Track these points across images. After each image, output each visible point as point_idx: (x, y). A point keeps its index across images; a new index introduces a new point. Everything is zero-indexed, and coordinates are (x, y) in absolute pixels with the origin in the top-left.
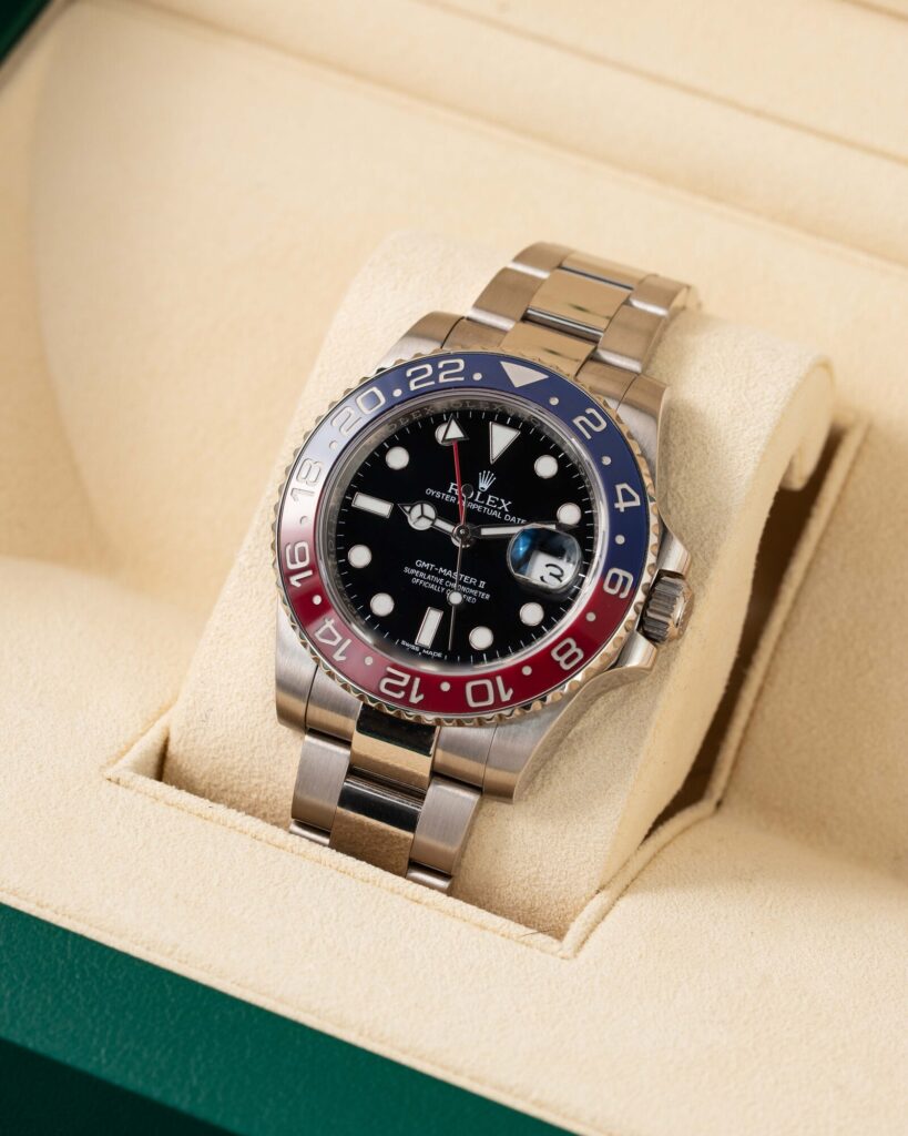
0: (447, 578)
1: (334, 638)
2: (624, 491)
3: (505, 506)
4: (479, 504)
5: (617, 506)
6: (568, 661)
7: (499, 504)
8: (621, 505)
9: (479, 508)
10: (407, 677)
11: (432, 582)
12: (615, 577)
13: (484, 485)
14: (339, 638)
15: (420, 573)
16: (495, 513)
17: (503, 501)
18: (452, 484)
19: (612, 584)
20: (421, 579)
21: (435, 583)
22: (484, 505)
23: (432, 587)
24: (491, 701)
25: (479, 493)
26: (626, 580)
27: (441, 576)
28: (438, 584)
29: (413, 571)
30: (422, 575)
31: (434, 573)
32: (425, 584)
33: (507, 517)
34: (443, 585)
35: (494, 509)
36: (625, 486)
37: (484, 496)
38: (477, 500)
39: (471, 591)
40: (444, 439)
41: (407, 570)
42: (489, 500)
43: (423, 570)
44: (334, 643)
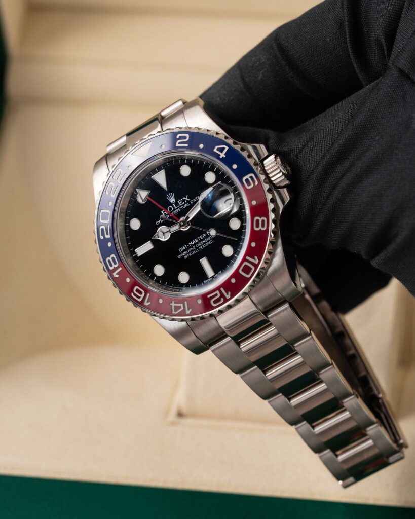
0: (195, 244)
1: (180, 307)
2: (218, 149)
3: (186, 199)
4: (178, 208)
5: (221, 157)
6: (263, 226)
7: (184, 200)
8: (222, 155)
9: (179, 209)
10: (217, 292)
11: (191, 252)
12: (247, 180)
13: (172, 200)
14: (182, 305)
15: (184, 253)
16: (186, 205)
17: (184, 198)
18: (162, 212)
19: (249, 184)
20: (187, 254)
21: (193, 251)
22: (180, 207)
23: (193, 253)
24: (253, 268)
25: (174, 205)
26: (251, 177)
27: (192, 246)
28: (194, 250)
29: (182, 255)
30: (186, 253)
31: (189, 247)
32: (190, 255)
33: (192, 202)
34: (196, 248)
35: (185, 204)
36: (217, 147)
37: (177, 204)
38: (176, 208)
39: (207, 239)
40: (143, 201)
41: (179, 257)
42: (180, 203)
43: (184, 251)
44: (182, 309)
